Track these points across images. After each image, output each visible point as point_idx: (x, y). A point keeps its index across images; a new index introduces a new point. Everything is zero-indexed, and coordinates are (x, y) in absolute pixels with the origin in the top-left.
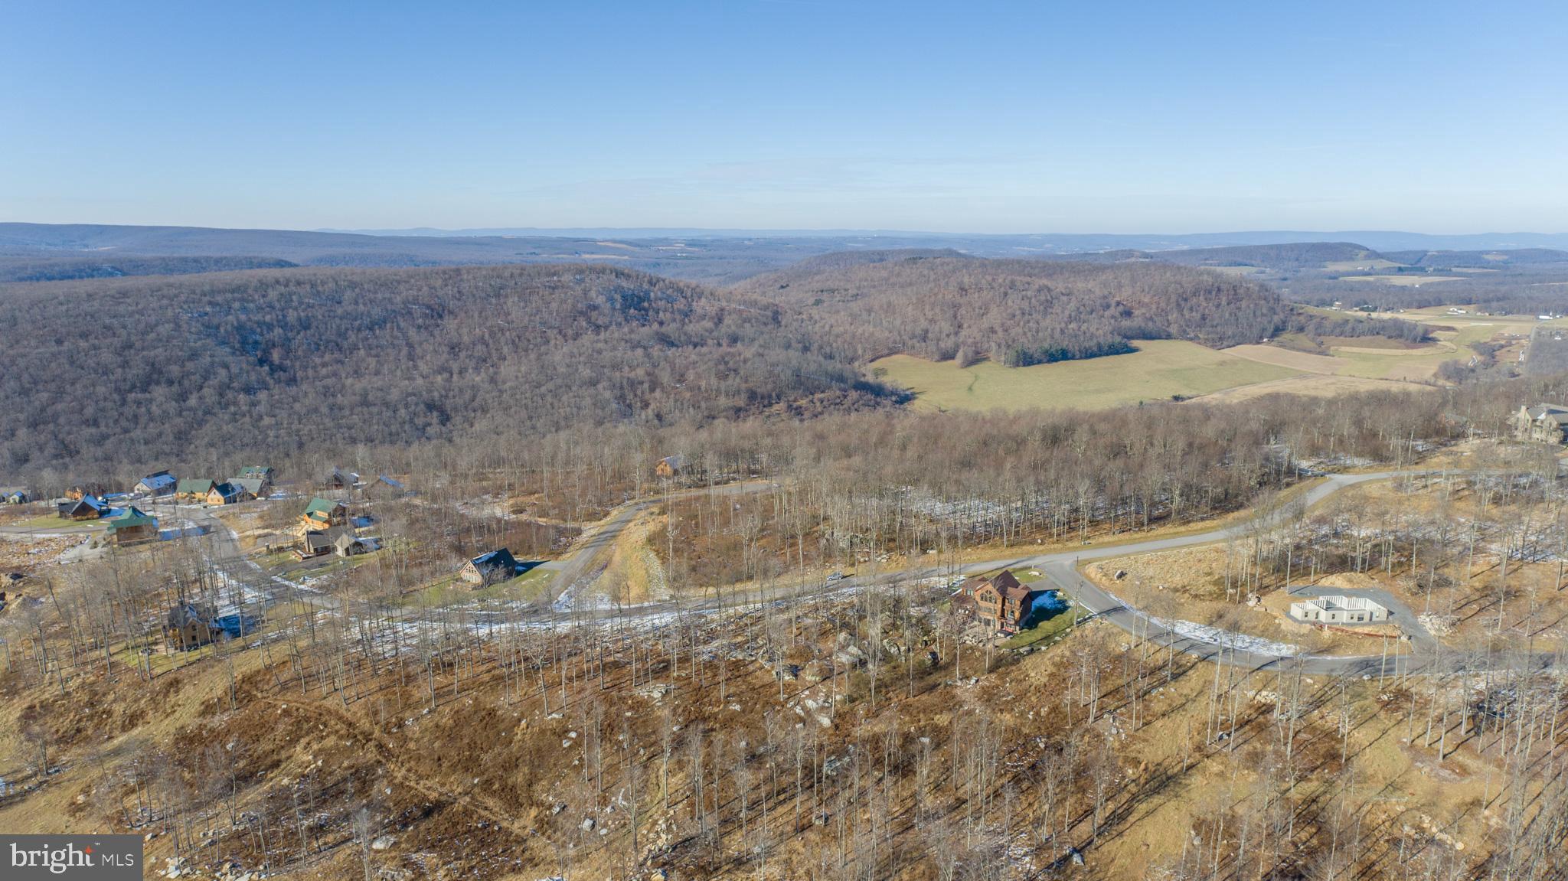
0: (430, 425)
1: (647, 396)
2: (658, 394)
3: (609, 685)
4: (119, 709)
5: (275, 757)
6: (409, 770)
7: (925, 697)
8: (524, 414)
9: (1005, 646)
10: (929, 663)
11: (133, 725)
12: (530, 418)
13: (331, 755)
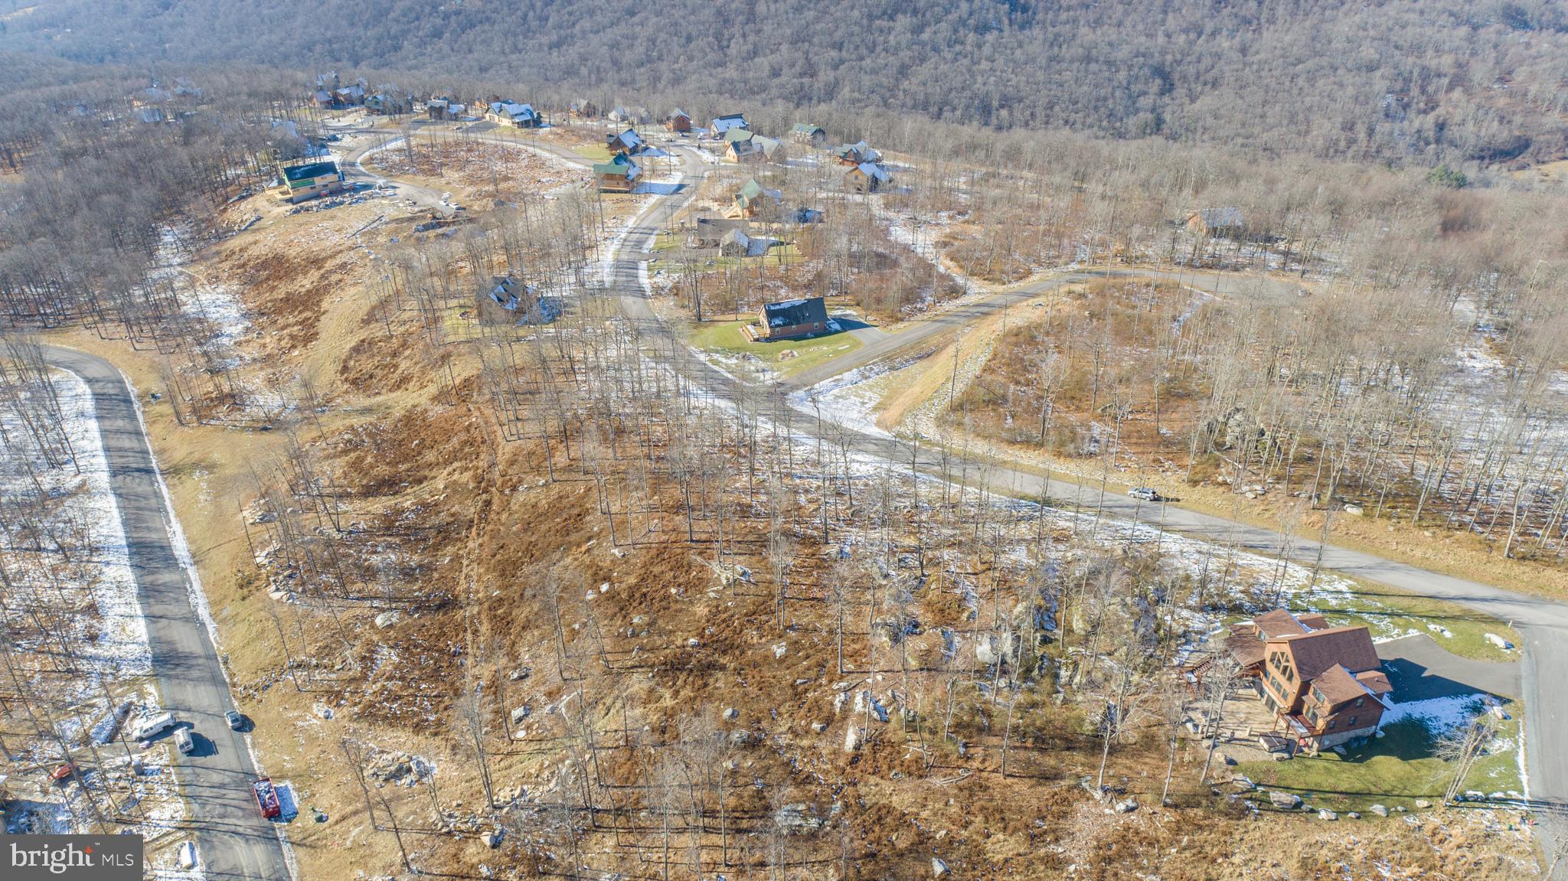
0: (1145, 93)
1: (1441, 96)
2: (1457, 94)
3: (704, 537)
4: (404, 365)
5: (427, 473)
6: (481, 545)
7: (1022, 786)
8: (1260, 96)
9: (1249, 770)
10: (1088, 728)
11: (399, 387)
12: (1265, 103)
13: (455, 491)
